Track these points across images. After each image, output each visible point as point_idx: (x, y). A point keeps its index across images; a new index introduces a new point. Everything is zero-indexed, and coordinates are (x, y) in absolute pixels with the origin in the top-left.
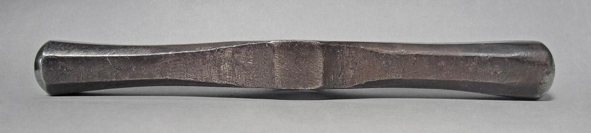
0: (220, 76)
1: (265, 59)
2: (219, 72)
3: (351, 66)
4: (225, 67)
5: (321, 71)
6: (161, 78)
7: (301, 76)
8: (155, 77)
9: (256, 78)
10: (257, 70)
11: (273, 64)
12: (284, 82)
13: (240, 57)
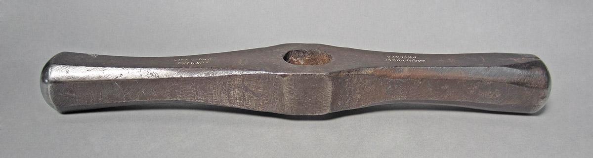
0: (231, 100)
1: (276, 89)
2: (229, 96)
3: (358, 91)
4: (235, 93)
5: (330, 99)
6: (171, 99)
7: (310, 105)
8: (166, 98)
9: (266, 104)
10: (267, 97)
11: (283, 94)
12: (294, 109)
13: (250, 85)
